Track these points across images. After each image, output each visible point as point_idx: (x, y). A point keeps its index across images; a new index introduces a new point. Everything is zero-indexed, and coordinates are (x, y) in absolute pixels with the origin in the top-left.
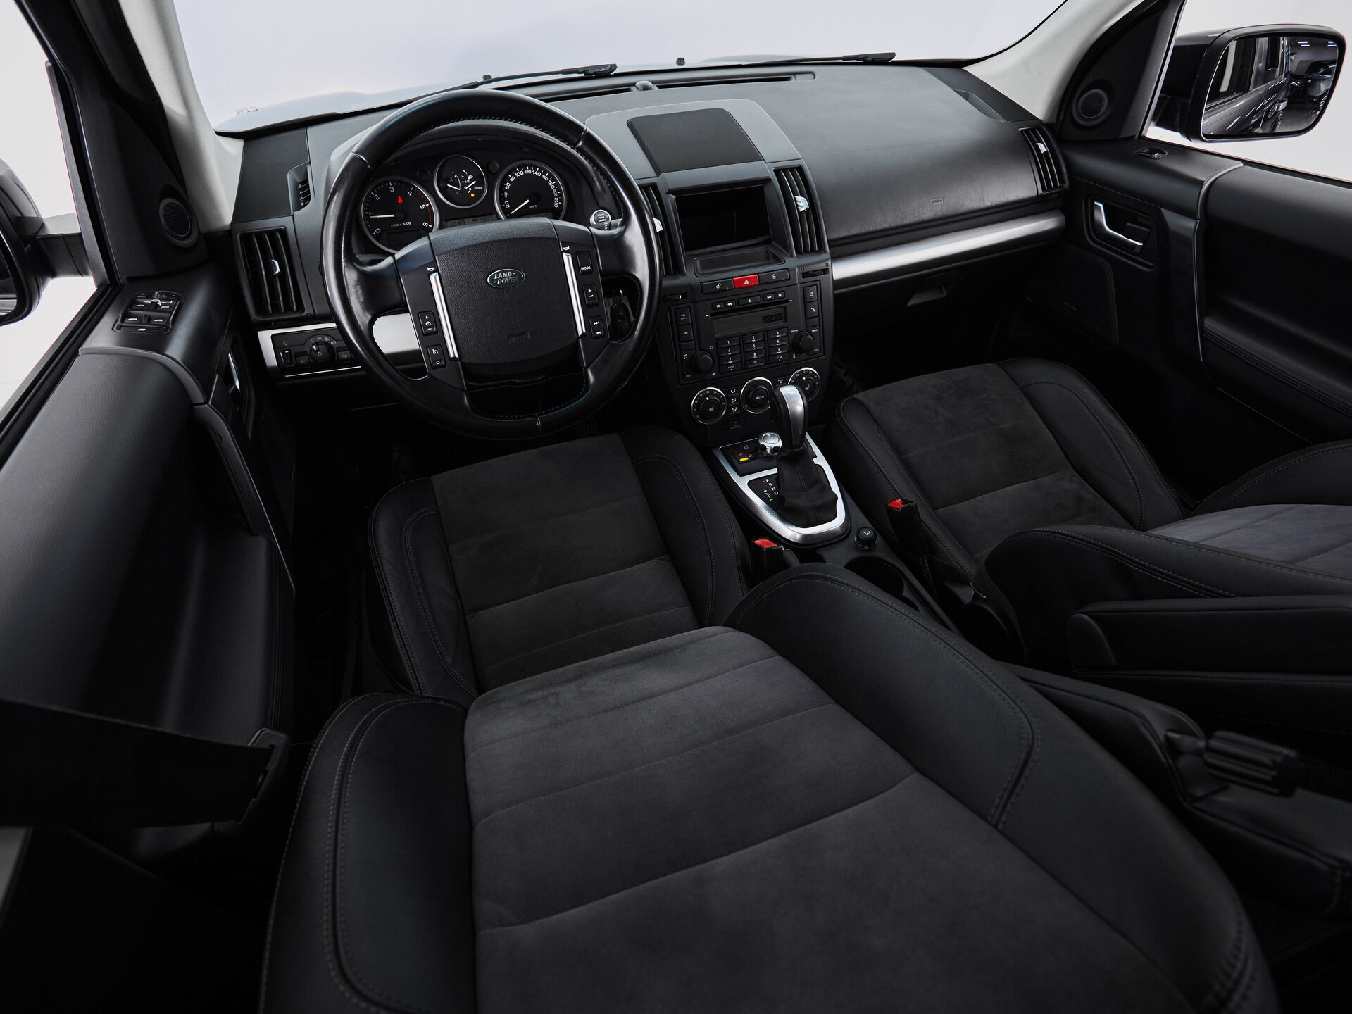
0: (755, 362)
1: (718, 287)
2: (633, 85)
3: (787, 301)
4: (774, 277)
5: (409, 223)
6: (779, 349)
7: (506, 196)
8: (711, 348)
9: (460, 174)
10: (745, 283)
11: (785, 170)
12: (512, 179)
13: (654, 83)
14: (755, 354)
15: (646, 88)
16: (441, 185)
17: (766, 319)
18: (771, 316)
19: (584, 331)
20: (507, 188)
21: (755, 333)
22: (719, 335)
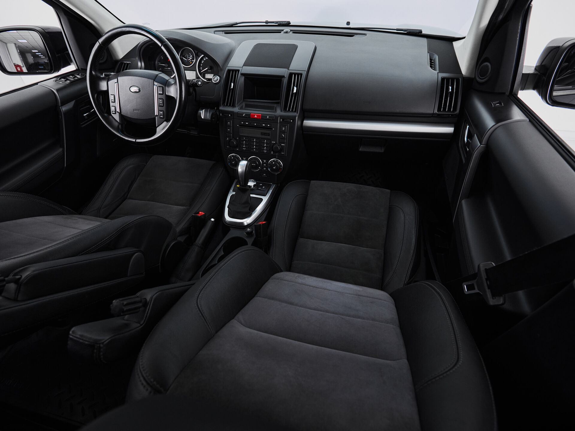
0: (255, 150)
1: (244, 115)
2: (283, 30)
3: (272, 129)
4: (268, 117)
5: (170, 69)
6: (265, 148)
7: (201, 65)
8: (238, 138)
9: (189, 54)
10: (255, 117)
11: (295, 74)
12: (204, 60)
13: (291, 31)
14: (255, 146)
15: (287, 32)
16: (181, 57)
17: (263, 134)
18: (265, 133)
19: (157, 115)
20: (202, 62)
21: (257, 138)
22: (242, 135)
